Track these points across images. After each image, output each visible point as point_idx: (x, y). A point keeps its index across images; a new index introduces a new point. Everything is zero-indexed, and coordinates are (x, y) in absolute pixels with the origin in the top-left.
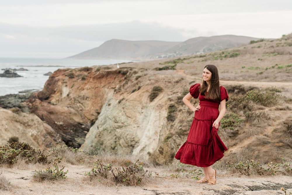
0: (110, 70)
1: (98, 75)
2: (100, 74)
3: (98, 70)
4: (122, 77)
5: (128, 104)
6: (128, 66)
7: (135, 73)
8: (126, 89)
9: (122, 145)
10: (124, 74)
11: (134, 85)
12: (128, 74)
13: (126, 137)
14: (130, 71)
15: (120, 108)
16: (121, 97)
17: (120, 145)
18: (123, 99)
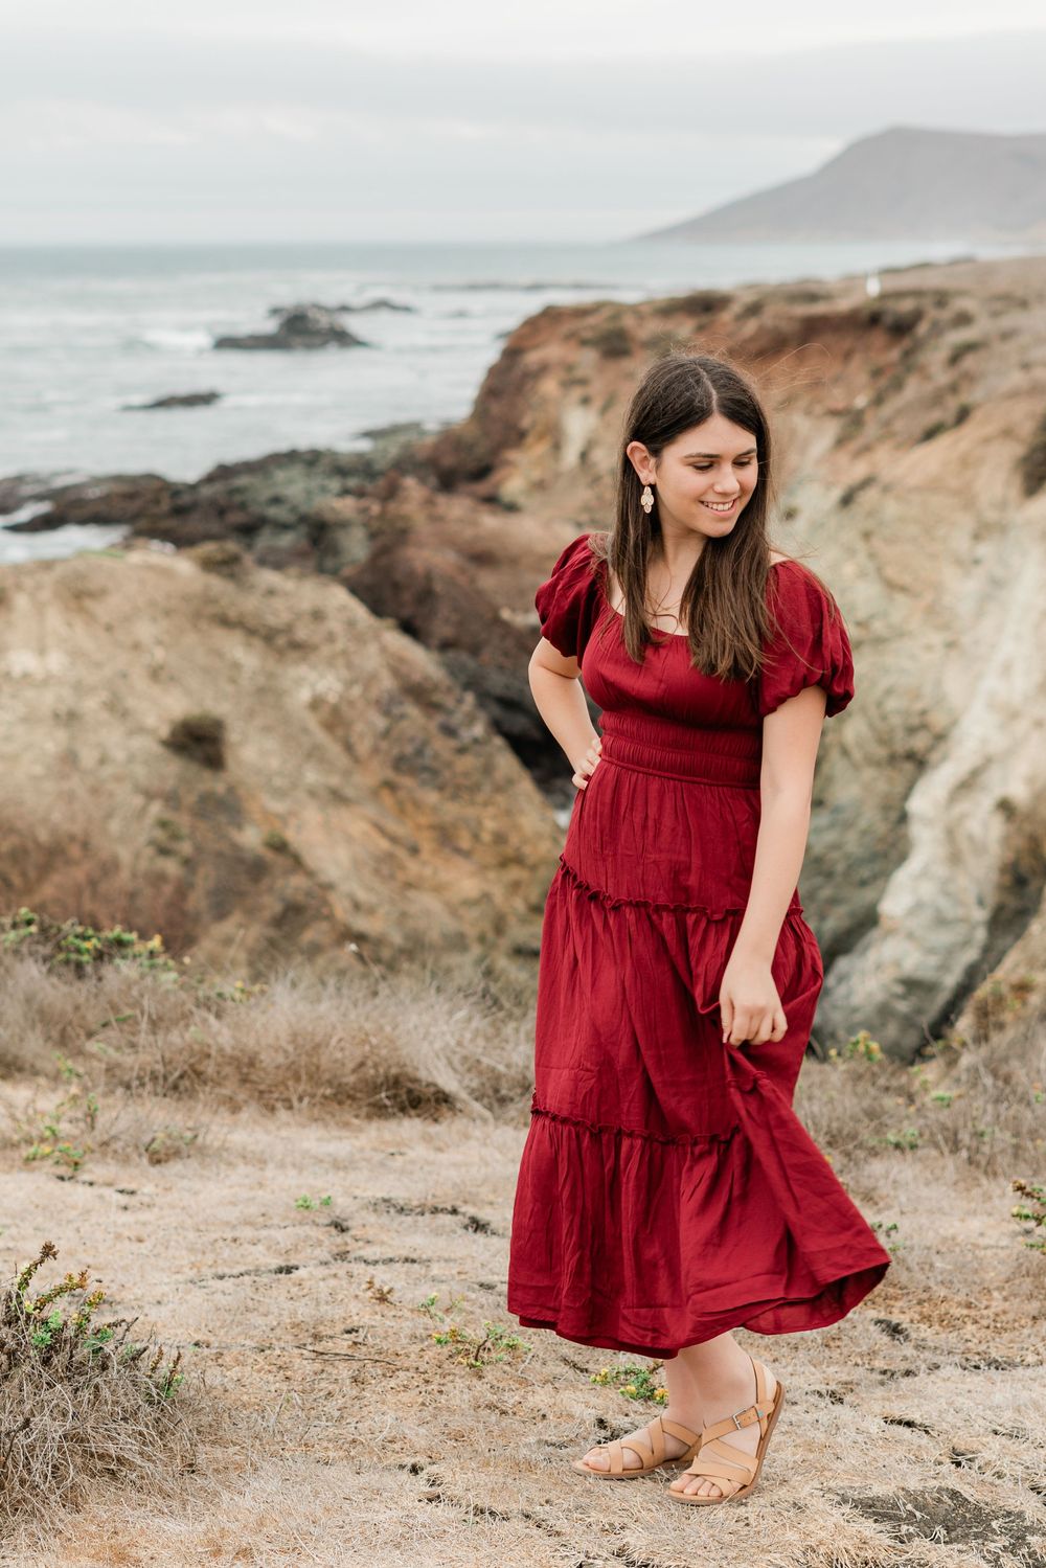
0: (819, 309)
1: (752, 339)
2: (761, 330)
3: (754, 309)
4: (889, 346)
5: (891, 508)
6: (931, 281)
7: (964, 319)
8: (887, 423)
9: (857, 755)
10: (902, 328)
11: (937, 399)
12: (922, 329)
13: (879, 704)
14: (932, 314)
15: (850, 535)
16: (860, 470)
17: (845, 752)
18: (867, 483)
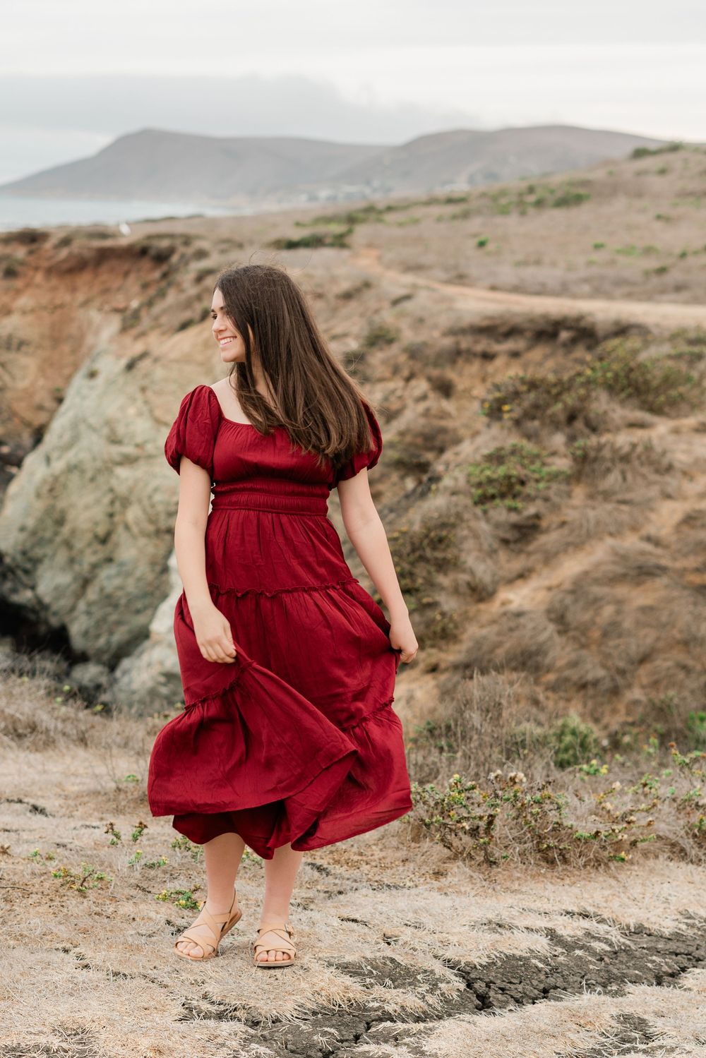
0: (108, 243)
1: (64, 261)
2: (70, 256)
3: (66, 242)
4: (153, 269)
5: (159, 373)
6: (179, 228)
7: (201, 254)
8: (156, 318)
9: (135, 530)
10: (161, 258)
11: (188, 304)
12: (175, 259)
13: (150, 497)
14: (181, 250)
15: (133, 389)
16: (138, 348)
17: (127, 527)
18: (143, 356)
